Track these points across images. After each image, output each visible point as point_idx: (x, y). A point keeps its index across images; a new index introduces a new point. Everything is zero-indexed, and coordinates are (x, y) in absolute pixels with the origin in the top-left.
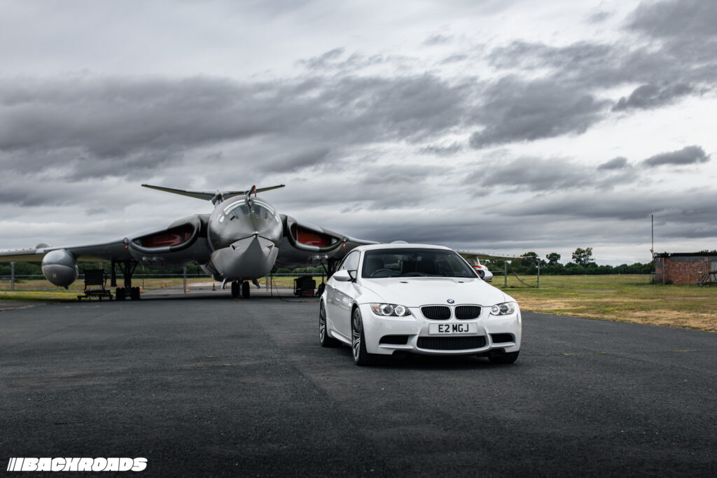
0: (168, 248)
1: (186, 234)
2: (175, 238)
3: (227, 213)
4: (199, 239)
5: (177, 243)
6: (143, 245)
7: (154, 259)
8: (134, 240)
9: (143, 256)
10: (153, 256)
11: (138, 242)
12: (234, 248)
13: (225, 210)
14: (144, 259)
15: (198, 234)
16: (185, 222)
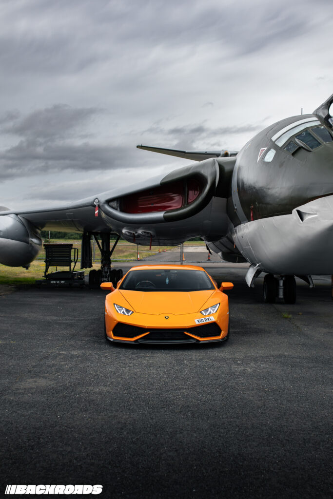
0: (160, 215)
1: (191, 193)
2: (172, 199)
3: (280, 144)
4: (215, 200)
5: (177, 206)
6: (122, 211)
7: (140, 232)
8: (108, 202)
9: (123, 227)
10: (138, 228)
11: (114, 204)
12: (301, 215)
13: (274, 138)
14: (124, 231)
15: (213, 192)
16: (190, 172)
